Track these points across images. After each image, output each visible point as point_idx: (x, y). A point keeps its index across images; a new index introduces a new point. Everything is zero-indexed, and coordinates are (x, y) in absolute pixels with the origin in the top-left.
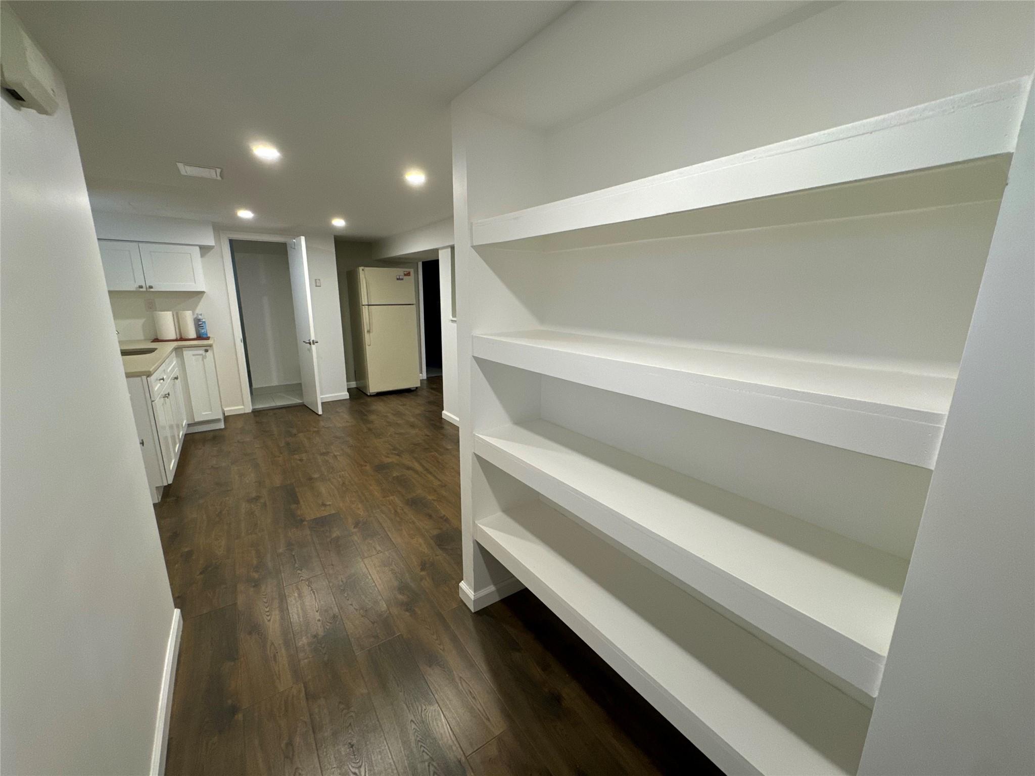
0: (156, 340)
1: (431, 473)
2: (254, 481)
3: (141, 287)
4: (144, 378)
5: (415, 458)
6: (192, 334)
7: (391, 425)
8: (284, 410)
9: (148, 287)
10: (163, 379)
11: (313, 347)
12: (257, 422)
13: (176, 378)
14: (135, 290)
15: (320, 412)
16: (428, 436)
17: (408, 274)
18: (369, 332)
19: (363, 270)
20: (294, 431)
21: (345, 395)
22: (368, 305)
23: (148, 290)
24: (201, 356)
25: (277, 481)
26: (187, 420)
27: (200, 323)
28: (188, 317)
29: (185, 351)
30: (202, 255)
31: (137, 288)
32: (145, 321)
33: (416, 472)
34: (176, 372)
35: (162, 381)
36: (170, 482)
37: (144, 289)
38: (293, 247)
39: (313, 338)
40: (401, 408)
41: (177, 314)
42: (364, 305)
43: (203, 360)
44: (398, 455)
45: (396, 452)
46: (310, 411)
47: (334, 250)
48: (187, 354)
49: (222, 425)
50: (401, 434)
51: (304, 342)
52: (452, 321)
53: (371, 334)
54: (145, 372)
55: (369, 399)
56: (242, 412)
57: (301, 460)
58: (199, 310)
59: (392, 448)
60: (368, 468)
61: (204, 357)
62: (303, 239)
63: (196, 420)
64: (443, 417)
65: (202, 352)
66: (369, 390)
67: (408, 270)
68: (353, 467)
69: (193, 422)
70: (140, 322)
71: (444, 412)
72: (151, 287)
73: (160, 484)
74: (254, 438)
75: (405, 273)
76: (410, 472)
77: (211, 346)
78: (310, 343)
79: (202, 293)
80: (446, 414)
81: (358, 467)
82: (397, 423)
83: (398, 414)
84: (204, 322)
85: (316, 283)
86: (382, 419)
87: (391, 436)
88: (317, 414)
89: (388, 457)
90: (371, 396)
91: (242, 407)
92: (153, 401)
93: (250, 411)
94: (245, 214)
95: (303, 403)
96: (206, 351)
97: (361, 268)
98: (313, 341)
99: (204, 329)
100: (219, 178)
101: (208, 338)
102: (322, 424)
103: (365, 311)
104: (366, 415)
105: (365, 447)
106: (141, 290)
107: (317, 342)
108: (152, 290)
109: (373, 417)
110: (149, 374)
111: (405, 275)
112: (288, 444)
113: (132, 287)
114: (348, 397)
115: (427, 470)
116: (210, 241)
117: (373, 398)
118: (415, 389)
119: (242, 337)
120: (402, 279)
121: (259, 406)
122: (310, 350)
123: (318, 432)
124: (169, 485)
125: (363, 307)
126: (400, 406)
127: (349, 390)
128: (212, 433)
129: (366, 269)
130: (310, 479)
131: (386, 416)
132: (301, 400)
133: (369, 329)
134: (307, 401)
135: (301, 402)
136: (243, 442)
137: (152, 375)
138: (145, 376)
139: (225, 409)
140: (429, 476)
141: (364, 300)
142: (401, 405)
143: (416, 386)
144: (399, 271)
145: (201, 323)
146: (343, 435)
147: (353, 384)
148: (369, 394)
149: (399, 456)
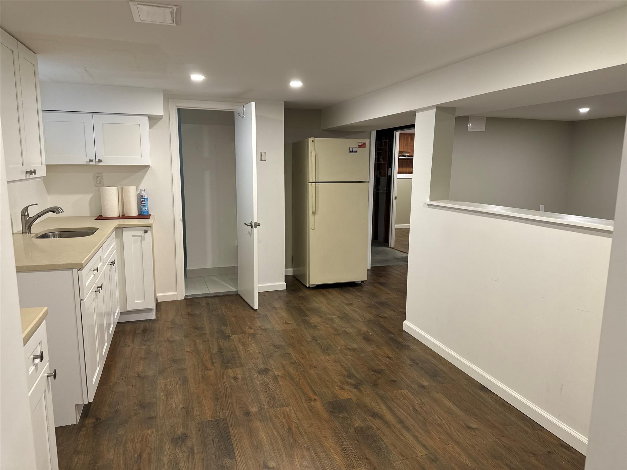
0: (101, 217)
1: (407, 428)
2: (182, 406)
3: (91, 161)
4: (75, 271)
5: (382, 398)
6: (135, 213)
7: (339, 334)
8: (217, 300)
9: (97, 160)
10: (97, 270)
11: (255, 230)
12: (189, 314)
13: (113, 263)
14: (85, 164)
15: (256, 307)
16: (390, 358)
17: (363, 146)
18: (314, 213)
19: (313, 141)
20: (228, 331)
21: (282, 285)
22: (316, 182)
23: (97, 164)
24: (141, 237)
25: (208, 413)
26: (120, 309)
27: (142, 200)
28: (132, 193)
29: (125, 231)
30: (151, 127)
31: (87, 162)
32: (93, 196)
33: (386, 422)
34: (114, 256)
35: (96, 271)
36: (91, 400)
37: (93, 163)
38: (242, 115)
39: (255, 220)
40: (348, 310)
41: (122, 189)
42: (310, 182)
43: (141, 242)
44: (356, 386)
45: (353, 382)
46: (244, 303)
47: (282, 119)
48: (127, 234)
49: (153, 316)
50: (354, 350)
51: (245, 224)
52: (428, 205)
53: (316, 216)
54: (77, 264)
55: (308, 292)
56: (175, 299)
57: (235, 378)
58: (142, 187)
59: (345, 373)
60: (318, 405)
61: (143, 239)
62: (253, 104)
63: (129, 308)
64: (404, 329)
65: (141, 233)
66: (309, 282)
67: (362, 140)
68: (299, 400)
69: (126, 311)
70: (88, 197)
71: (405, 322)
72: (100, 161)
73: (80, 402)
74: (185, 337)
75: (360, 144)
76: (377, 422)
77: (150, 226)
78: (252, 226)
79: (147, 167)
80: (408, 325)
81: (306, 400)
82: (345, 331)
83: (345, 317)
84: (147, 198)
85: (262, 157)
86: (327, 324)
87: (341, 352)
88: (253, 309)
89: (343, 389)
90: (310, 288)
91: (176, 293)
92: (81, 300)
93: (183, 299)
94: (197, 78)
95: (237, 291)
96: (146, 232)
97: (311, 139)
98: (255, 223)
99: (145, 206)
100: (174, 24)
101: (148, 217)
102: (258, 323)
103: (311, 189)
104: (307, 316)
105: (311, 366)
106: (91, 163)
107: (260, 225)
108: (100, 164)
109: (314, 319)
110: (80, 267)
111: (360, 146)
112: (220, 350)
113: (82, 160)
114: (285, 288)
115: (401, 422)
116: (159, 111)
117: (313, 292)
118: (360, 282)
119: (181, 216)
120: (356, 152)
121: (193, 292)
122: (251, 234)
123: (254, 335)
124: (90, 404)
125: (310, 184)
126: (345, 306)
127: (287, 279)
128: (142, 325)
129: (317, 140)
130: (248, 414)
131: (332, 320)
132: (236, 289)
133: (314, 210)
134: (242, 289)
135: (235, 290)
136: (172, 342)
137: (83, 268)
138: (76, 269)
139: (158, 295)
140: (405, 432)
141: (312, 176)
142: (347, 304)
143: (362, 280)
144: (352, 142)
145: (144, 199)
146: (283, 343)
147: (290, 272)
148: (308, 286)
149: (357, 388)
